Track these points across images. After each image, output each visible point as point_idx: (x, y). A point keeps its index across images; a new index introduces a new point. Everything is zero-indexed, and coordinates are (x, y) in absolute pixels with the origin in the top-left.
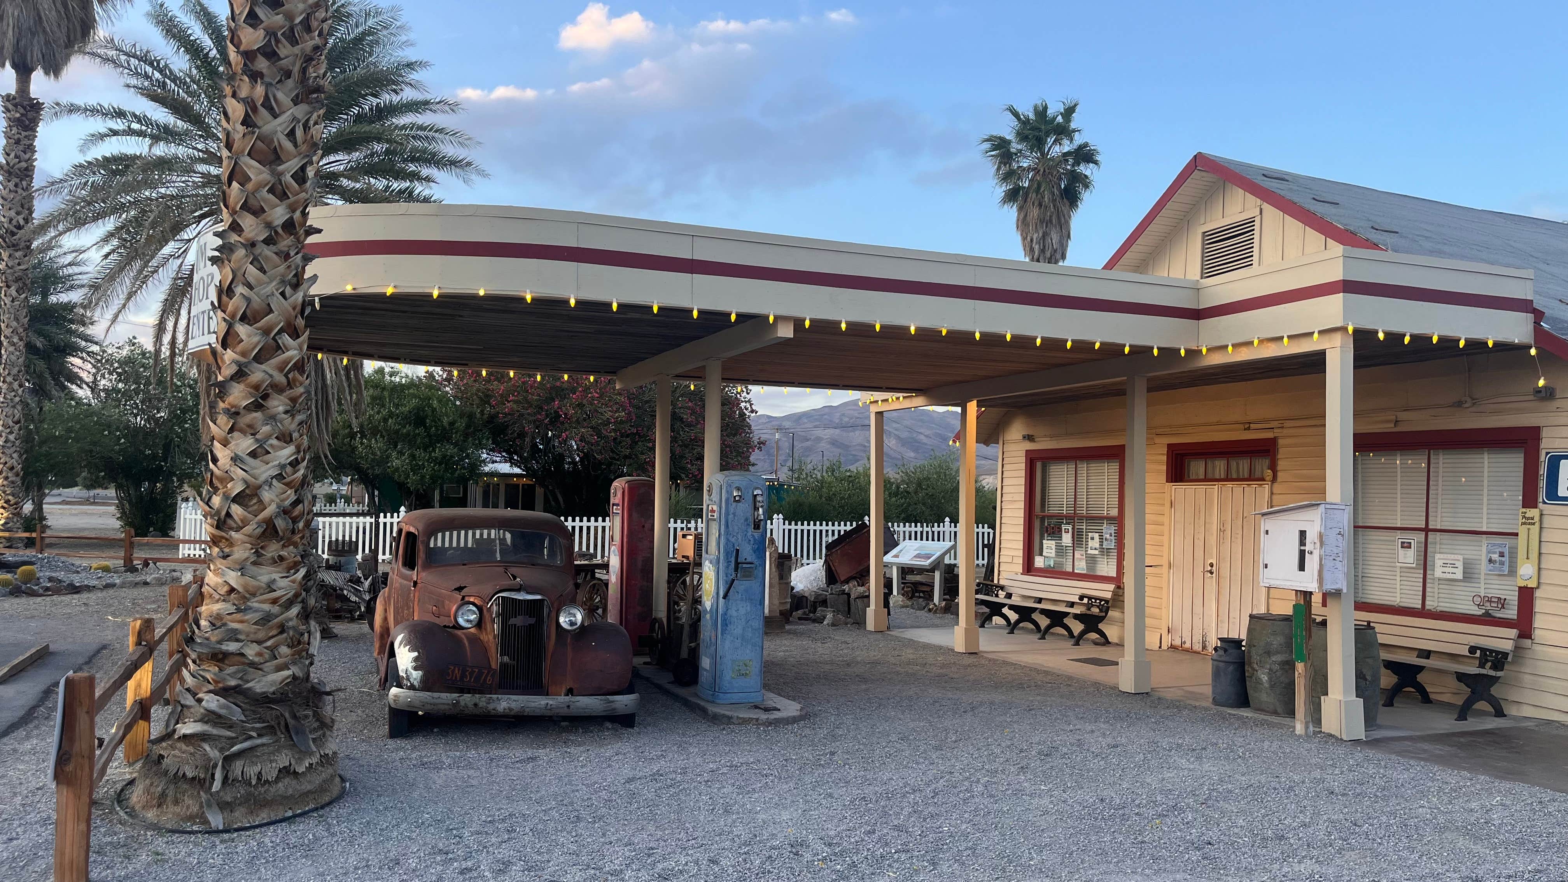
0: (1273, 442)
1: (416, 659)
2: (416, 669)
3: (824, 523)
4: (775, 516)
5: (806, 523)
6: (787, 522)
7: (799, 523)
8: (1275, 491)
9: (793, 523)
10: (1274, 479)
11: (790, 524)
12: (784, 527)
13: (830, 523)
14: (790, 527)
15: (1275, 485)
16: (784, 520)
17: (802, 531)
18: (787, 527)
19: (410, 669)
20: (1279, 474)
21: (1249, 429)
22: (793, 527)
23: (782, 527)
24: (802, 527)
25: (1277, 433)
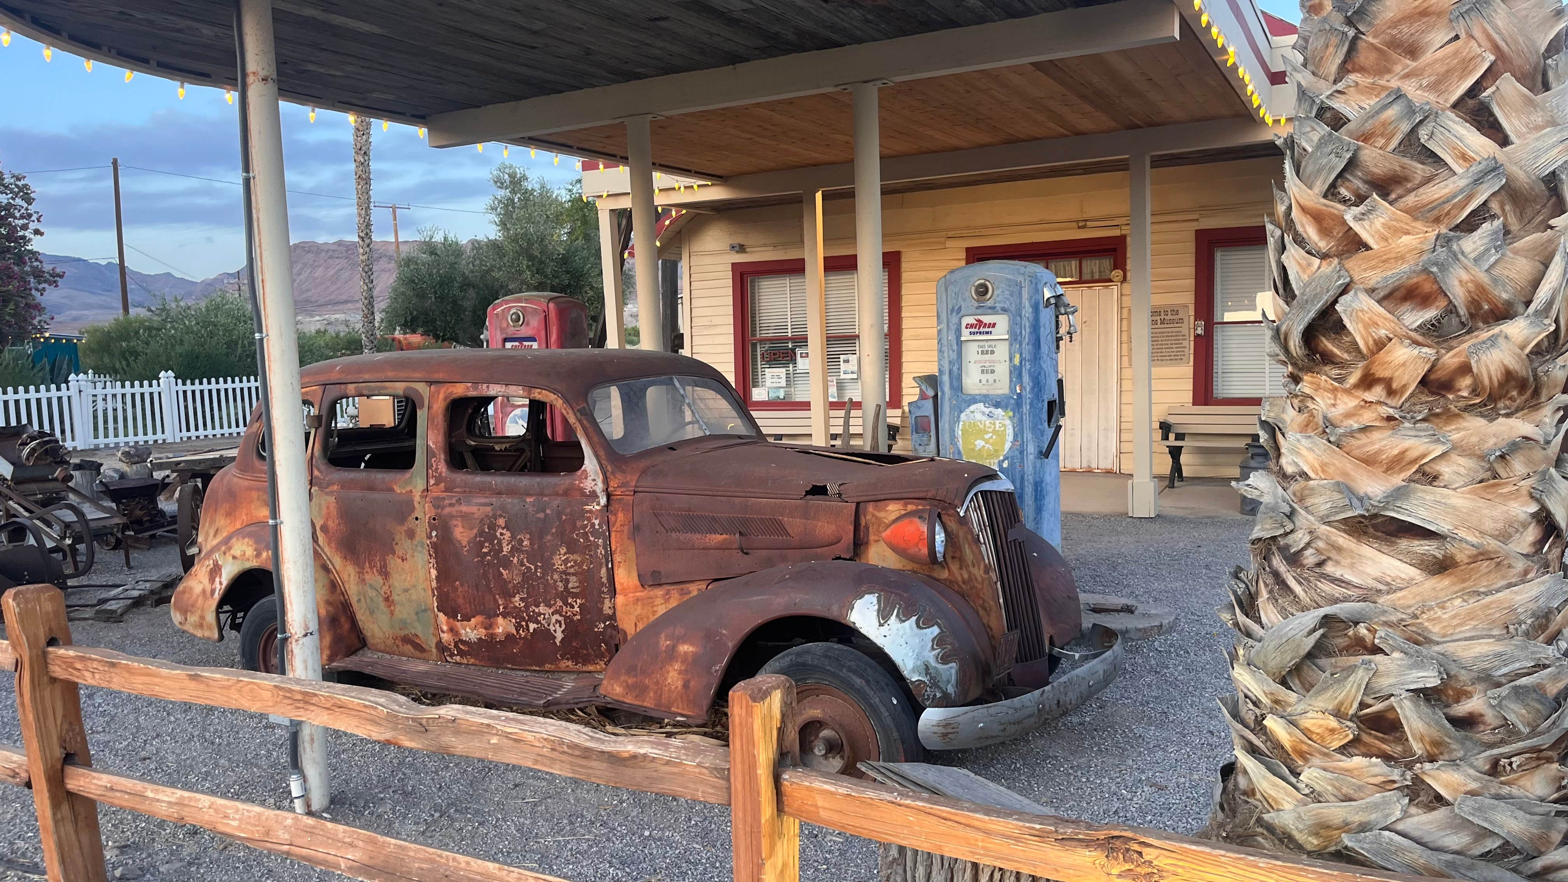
0: (1121, 240)
1: (939, 641)
2: (944, 659)
3: (229, 379)
4: (162, 374)
5: (205, 380)
6: (180, 381)
7: (197, 381)
8: (1124, 292)
9: (189, 382)
10: (1124, 279)
11: (184, 384)
12: (177, 388)
13: (237, 379)
14: (185, 388)
15: (1125, 285)
16: (176, 378)
17: (202, 392)
18: (181, 388)
19: (933, 663)
20: (1129, 274)
21: (1084, 227)
22: (189, 387)
23: (174, 389)
24: (201, 387)
25: (1125, 230)
